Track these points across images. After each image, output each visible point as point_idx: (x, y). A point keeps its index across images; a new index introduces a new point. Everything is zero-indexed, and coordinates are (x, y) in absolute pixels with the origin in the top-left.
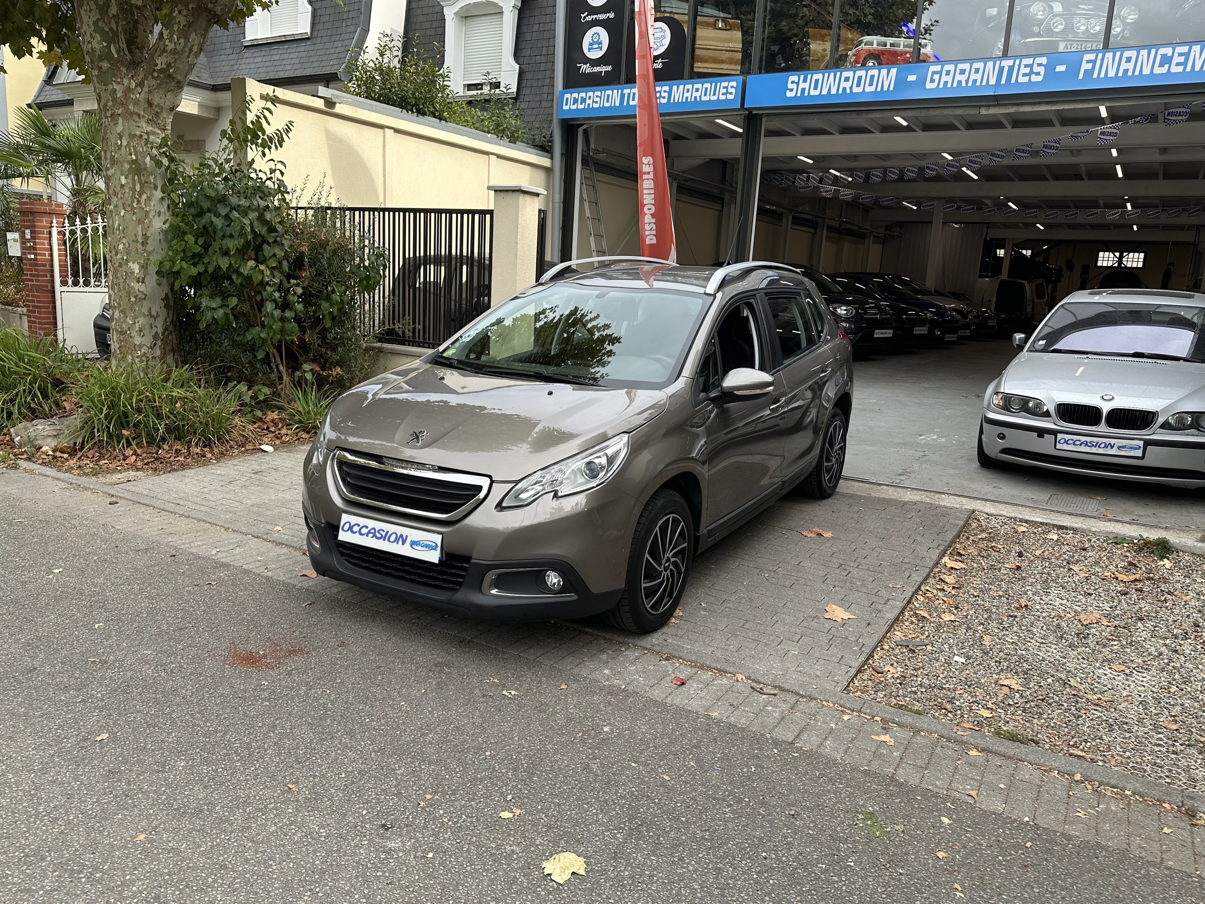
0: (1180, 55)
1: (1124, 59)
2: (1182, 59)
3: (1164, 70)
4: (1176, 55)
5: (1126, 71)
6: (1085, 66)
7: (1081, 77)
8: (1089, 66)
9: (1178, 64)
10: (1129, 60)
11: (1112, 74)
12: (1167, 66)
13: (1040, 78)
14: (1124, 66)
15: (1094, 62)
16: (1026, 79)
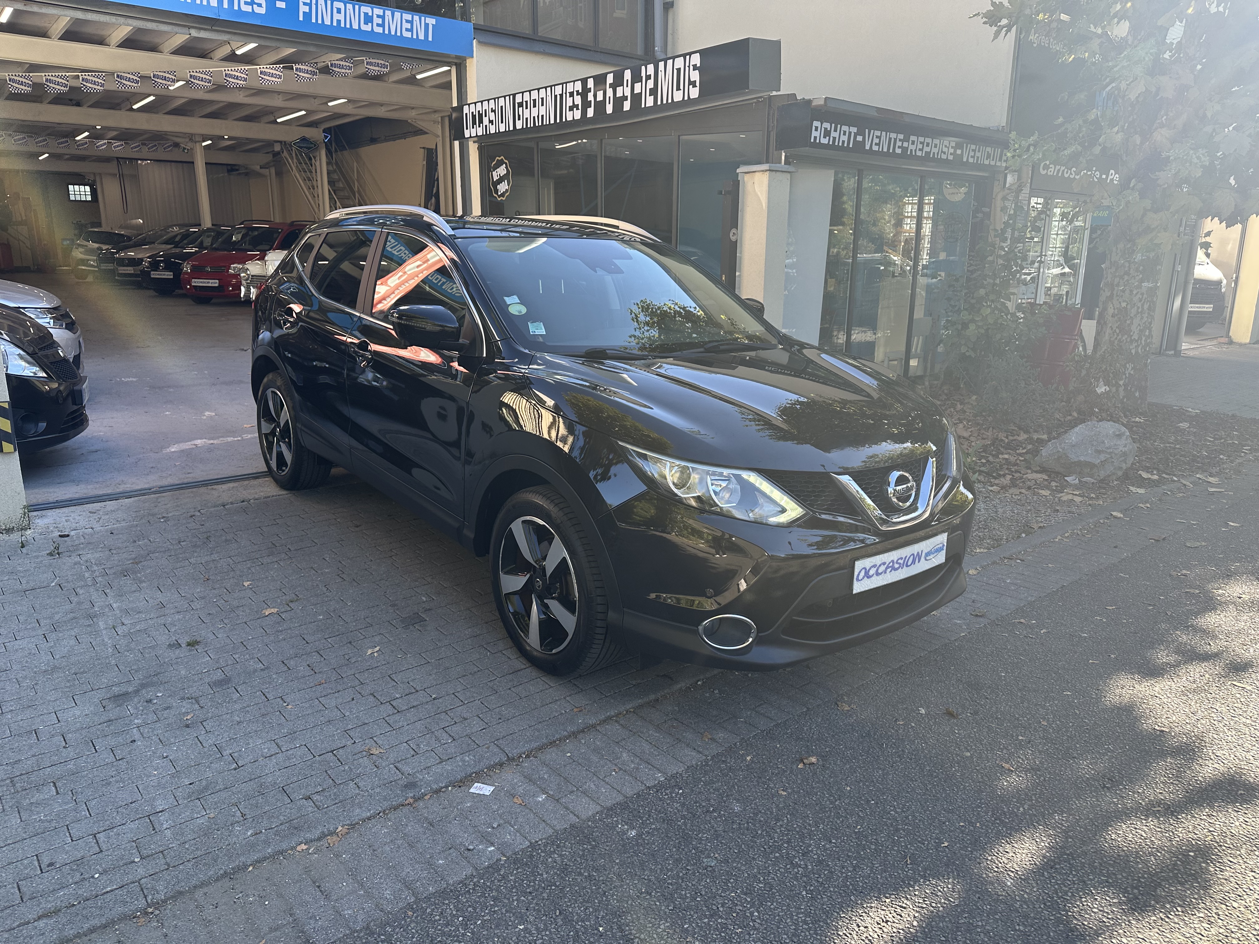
0: (378, 16)
1: (335, 10)
2: (380, 21)
3: (368, 28)
4: (375, 16)
5: (339, 21)
6: (303, 9)
7: (301, 19)
8: (307, 9)
9: (378, 25)
10: (339, 11)
11: (328, 22)
12: (370, 24)
13: (262, 11)
14: (336, 16)
15: (310, 5)
16: (248, 9)
